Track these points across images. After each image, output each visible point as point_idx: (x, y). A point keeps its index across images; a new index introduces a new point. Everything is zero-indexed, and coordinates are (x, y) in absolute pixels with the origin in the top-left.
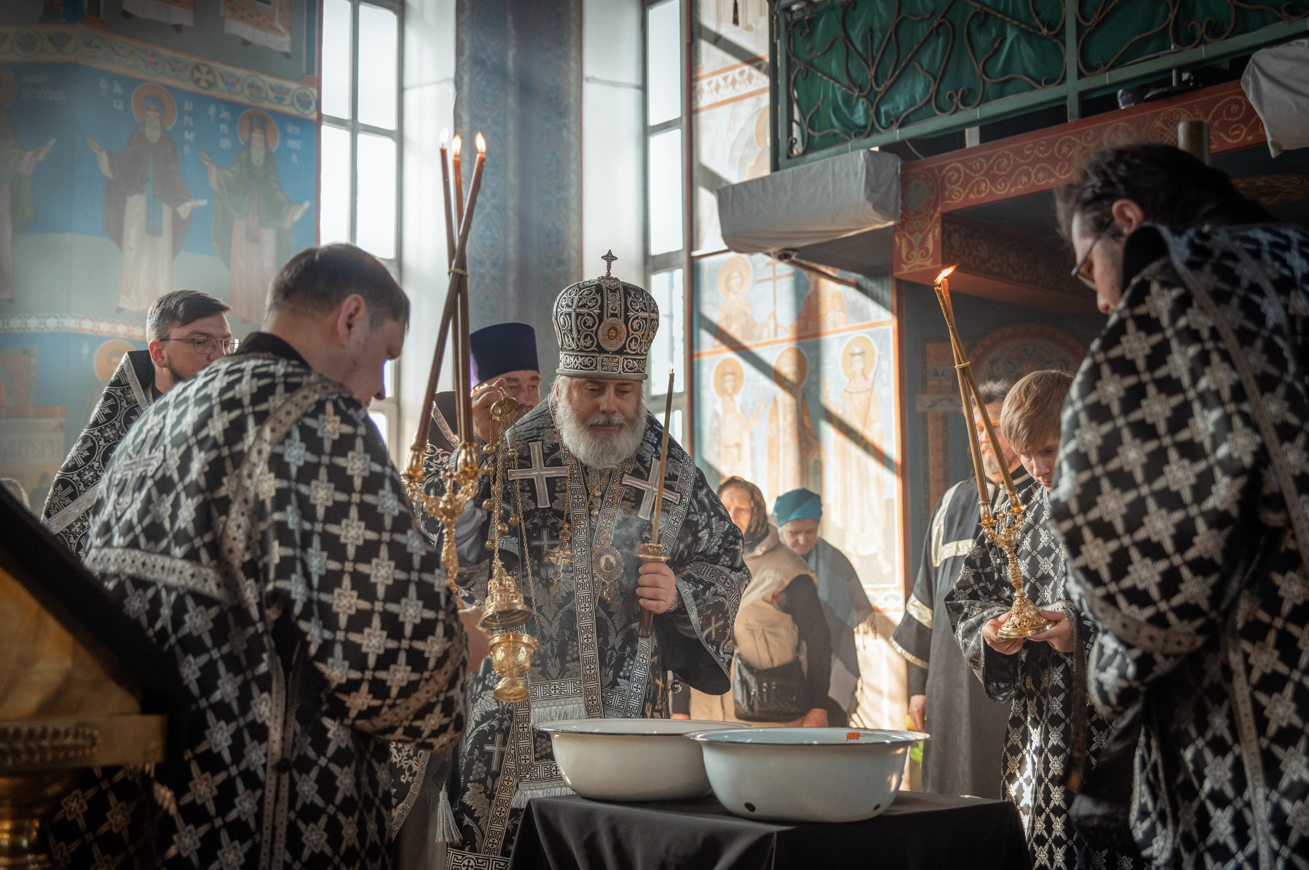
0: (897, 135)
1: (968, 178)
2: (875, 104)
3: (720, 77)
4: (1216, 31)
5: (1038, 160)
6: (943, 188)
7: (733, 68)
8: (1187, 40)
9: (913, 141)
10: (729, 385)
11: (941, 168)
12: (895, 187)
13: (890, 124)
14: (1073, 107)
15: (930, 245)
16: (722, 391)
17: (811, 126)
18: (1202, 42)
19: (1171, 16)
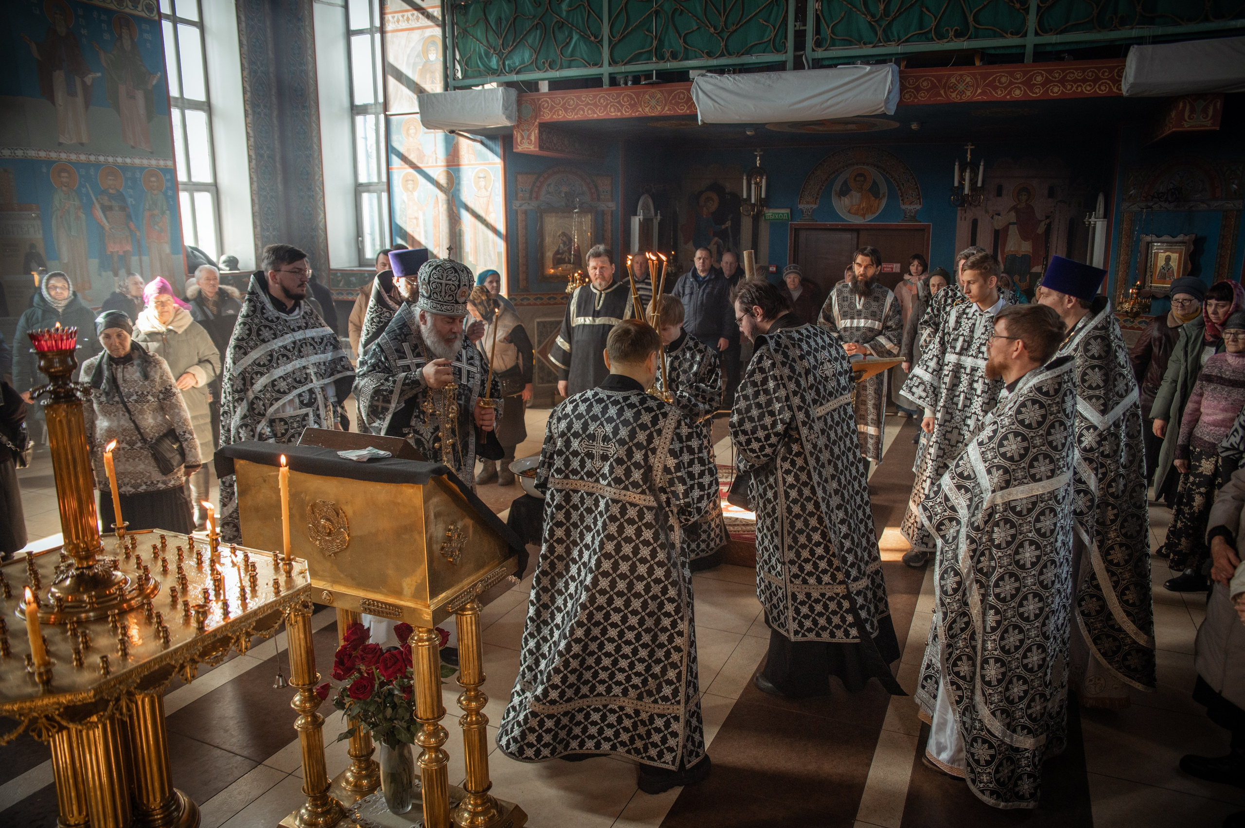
0: (514, 78)
1: (553, 107)
2: (502, 59)
3: (400, 15)
4: (674, 56)
5: (588, 104)
6: (540, 110)
7: (407, 11)
8: (661, 58)
9: (523, 82)
10: (410, 186)
11: (539, 99)
12: (515, 106)
13: (511, 71)
14: (606, 80)
15: (533, 138)
16: (406, 189)
17: (467, 64)
18: (668, 60)
19: (654, 44)
